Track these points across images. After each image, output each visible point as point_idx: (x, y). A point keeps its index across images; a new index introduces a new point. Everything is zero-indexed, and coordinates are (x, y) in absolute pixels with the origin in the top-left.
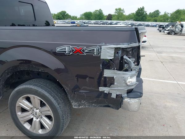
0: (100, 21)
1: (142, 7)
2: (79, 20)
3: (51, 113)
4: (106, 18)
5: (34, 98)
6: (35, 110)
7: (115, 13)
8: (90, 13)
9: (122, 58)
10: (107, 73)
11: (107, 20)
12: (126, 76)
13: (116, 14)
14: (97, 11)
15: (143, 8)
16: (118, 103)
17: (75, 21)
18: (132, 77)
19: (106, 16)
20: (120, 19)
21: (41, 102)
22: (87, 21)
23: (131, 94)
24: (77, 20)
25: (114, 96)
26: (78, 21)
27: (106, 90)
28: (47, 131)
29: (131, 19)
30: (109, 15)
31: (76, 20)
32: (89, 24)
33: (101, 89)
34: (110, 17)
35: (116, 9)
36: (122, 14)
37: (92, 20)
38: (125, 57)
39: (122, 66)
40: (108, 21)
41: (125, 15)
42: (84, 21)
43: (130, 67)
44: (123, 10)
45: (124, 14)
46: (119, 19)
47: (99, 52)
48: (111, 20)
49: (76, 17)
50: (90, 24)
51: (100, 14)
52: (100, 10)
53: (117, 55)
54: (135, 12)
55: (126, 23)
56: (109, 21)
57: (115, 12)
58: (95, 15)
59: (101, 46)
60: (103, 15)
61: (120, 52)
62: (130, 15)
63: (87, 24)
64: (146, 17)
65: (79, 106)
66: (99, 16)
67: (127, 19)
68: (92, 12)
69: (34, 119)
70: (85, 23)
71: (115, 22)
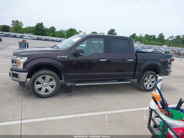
1: (40, 23)
15: (42, 24)
28: (152, 87)
30: (5, 26)
35: (13, 22)
44: (21, 23)
46: (17, 32)
55: (31, 37)
57: (12, 24)
64: (45, 32)
69: (148, 84)
71: (18, 35)
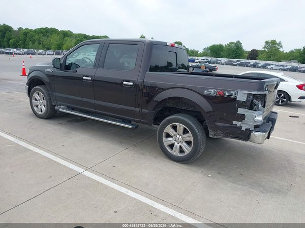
0: (235, 60)
2: (201, 56)
3: (191, 139)
4: (247, 55)
5: (180, 126)
6: (178, 136)
7: (264, 48)
8: (221, 47)
9: (252, 101)
10: (241, 111)
11: (247, 59)
12: (254, 115)
13: (266, 49)
14: (234, 43)
16: (246, 135)
17: (195, 58)
18: (259, 115)
19: (247, 52)
20: (272, 58)
21: (185, 129)
22: (214, 59)
23: (257, 129)
24: (198, 56)
25: (244, 129)
26: (200, 59)
27: (238, 123)
28: (186, 154)
29: (293, 59)
30: (254, 51)
31: (196, 56)
32: (217, 63)
33: (234, 122)
34: (254, 55)
35: (267, 43)
36: (277, 50)
37: (222, 57)
38: (255, 101)
39: (251, 107)
40: (249, 61)
41: (283, 52)
42: (210, 59)
43: (258, 108)
44: (279, 43)
45: (281, 50)
47: (236, 95)
48: (256, 59)
49: (197, 52)
50: (219, 64)
51: (237, 49)
52: (238, 42)
53: (249, 98)
54: (302, 49)
55: (282, 66)
56: (252, 62)
57: (264, 46)
58: (229, 49)
59: (237, 92)
60: (243, 51)
61: (251, 97)
62: (292, 52)
63: (214, 63)
65: (215, 135)
66: (234, 52)
67: (287, 60)
68: (224, 45)
69: (176, 144)
70: (210, 62)
71: (262, 63)
